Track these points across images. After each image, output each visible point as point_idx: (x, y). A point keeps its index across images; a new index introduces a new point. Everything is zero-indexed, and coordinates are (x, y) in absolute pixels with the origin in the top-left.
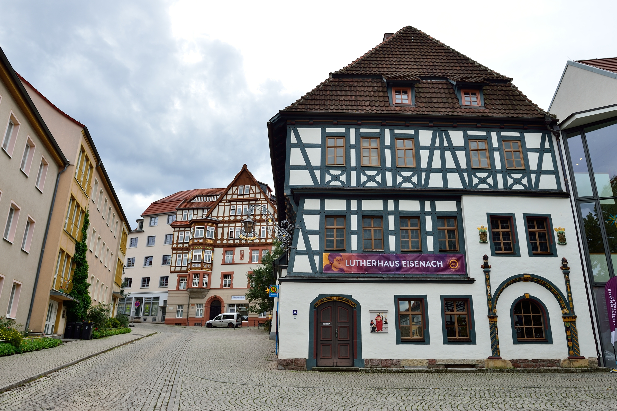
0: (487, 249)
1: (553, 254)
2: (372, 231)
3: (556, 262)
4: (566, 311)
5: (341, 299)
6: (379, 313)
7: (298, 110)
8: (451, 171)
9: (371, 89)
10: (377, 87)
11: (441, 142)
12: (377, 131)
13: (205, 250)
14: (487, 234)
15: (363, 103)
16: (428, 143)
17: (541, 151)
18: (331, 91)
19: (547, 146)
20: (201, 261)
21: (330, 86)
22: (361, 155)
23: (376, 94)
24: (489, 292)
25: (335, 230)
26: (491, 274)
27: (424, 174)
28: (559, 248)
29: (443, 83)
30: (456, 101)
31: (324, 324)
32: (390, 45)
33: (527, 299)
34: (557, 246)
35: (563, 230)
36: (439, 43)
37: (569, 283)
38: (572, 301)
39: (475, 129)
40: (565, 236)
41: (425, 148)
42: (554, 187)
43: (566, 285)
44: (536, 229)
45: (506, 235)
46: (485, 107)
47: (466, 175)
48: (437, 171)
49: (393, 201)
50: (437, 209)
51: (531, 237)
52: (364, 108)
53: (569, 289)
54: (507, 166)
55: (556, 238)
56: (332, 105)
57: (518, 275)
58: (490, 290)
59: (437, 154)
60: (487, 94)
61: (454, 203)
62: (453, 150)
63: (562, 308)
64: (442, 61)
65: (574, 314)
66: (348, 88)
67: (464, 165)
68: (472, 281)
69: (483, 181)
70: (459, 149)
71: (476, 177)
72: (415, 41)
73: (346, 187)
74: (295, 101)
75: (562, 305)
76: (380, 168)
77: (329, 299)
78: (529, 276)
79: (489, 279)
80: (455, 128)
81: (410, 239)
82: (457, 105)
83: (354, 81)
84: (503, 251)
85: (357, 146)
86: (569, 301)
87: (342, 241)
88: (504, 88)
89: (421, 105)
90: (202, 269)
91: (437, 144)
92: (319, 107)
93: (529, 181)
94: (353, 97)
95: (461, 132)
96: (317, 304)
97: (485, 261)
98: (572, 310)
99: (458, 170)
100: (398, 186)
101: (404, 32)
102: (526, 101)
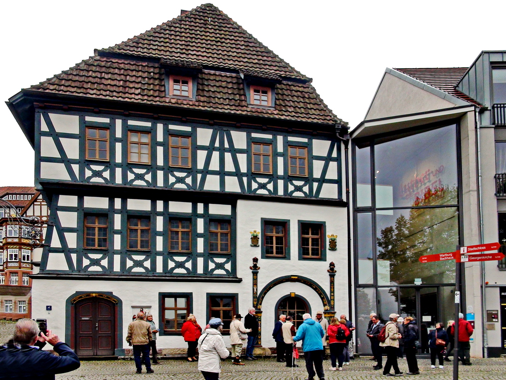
0: (257, 252)
1: (323, 258)
2: (139, 231)
3: (324, 266)
4: (327, 307)
5: (101, 296)
6: (142, 308)
7: (47, 91)
8: (230, 174)
9: (146, 75)
10: (154, 73)
11: (222, 142)
12: (149, 124)
13: (22, 250)
14: (259, 238)
15: (133, 91)
16: (207, 143)
17: (328, 159)
18: (95, 72)
19: (335, 154)
20: (18, 261)
21: (94, 66)
22: (127, 151)
23: (151, 81)
24: (255, 291)
25: (97, 229)
26: (259, 275)
27: (199, 176)
28: (329, 253)
29: (234, 76)
30: (243, 99)
31: (83, 319)
32: (181, 25)
33: (293, 297)
34: (328, 251)
35: (335, 237)
36: (240, 29)
37: (334, 284)
38: (334, 300)
39: (261, 131)
40: (336, 242)
41: (203, 148)
42: (335, 196)
43: (331, 285)
44: (310, 235)
45: (280, 241)
46: (275, 108)
47: (245, 179)
48: (214, 173)
49: (162, 202)
50: (211, 212)
51: (303, 242)
52: (133, 96)
53: (332, 289)
54: (290, 173)
55: (328, 244)
56: (93, 90)
57: (286, 276)
58: (257, 289)
59: (216, 155)
60: (280, 94)
61: (229, 207)
62: (234, 152)
63: (325, 305)
64: (239, 51)
65: (334, 310)
66: (117, 71)
67: (244, 169)
68: (240, 281)
69: (263, 186)
70: (241, 151)
71: (256, 182)
72: (212, 23)
73: (110, 185)
74: (46, 80)
75: (325, 302)
76: (151, 167)
77: (88, 295)
78: (296, 277)
79: (257, 279)
80: (238, 128)
81: (180, 240)
82: (244, 103)
83: (126, 62)
84: (274, 254)
85: (124, 141)
86: (331, 300)
87: (105, 240)
88: (301, 89)
89: (202, 99)
90: (20, 268)
91: (217, 144)
92: (75, 89)
93: (311, 189)
94: (122, 82)
95: (245, 134)
96: (74, 301)
97: (254, 263)
98: (333, 307)
99: (238, 174)
100: (169, 186)
101: (201, 10)
102: (322, 105)
